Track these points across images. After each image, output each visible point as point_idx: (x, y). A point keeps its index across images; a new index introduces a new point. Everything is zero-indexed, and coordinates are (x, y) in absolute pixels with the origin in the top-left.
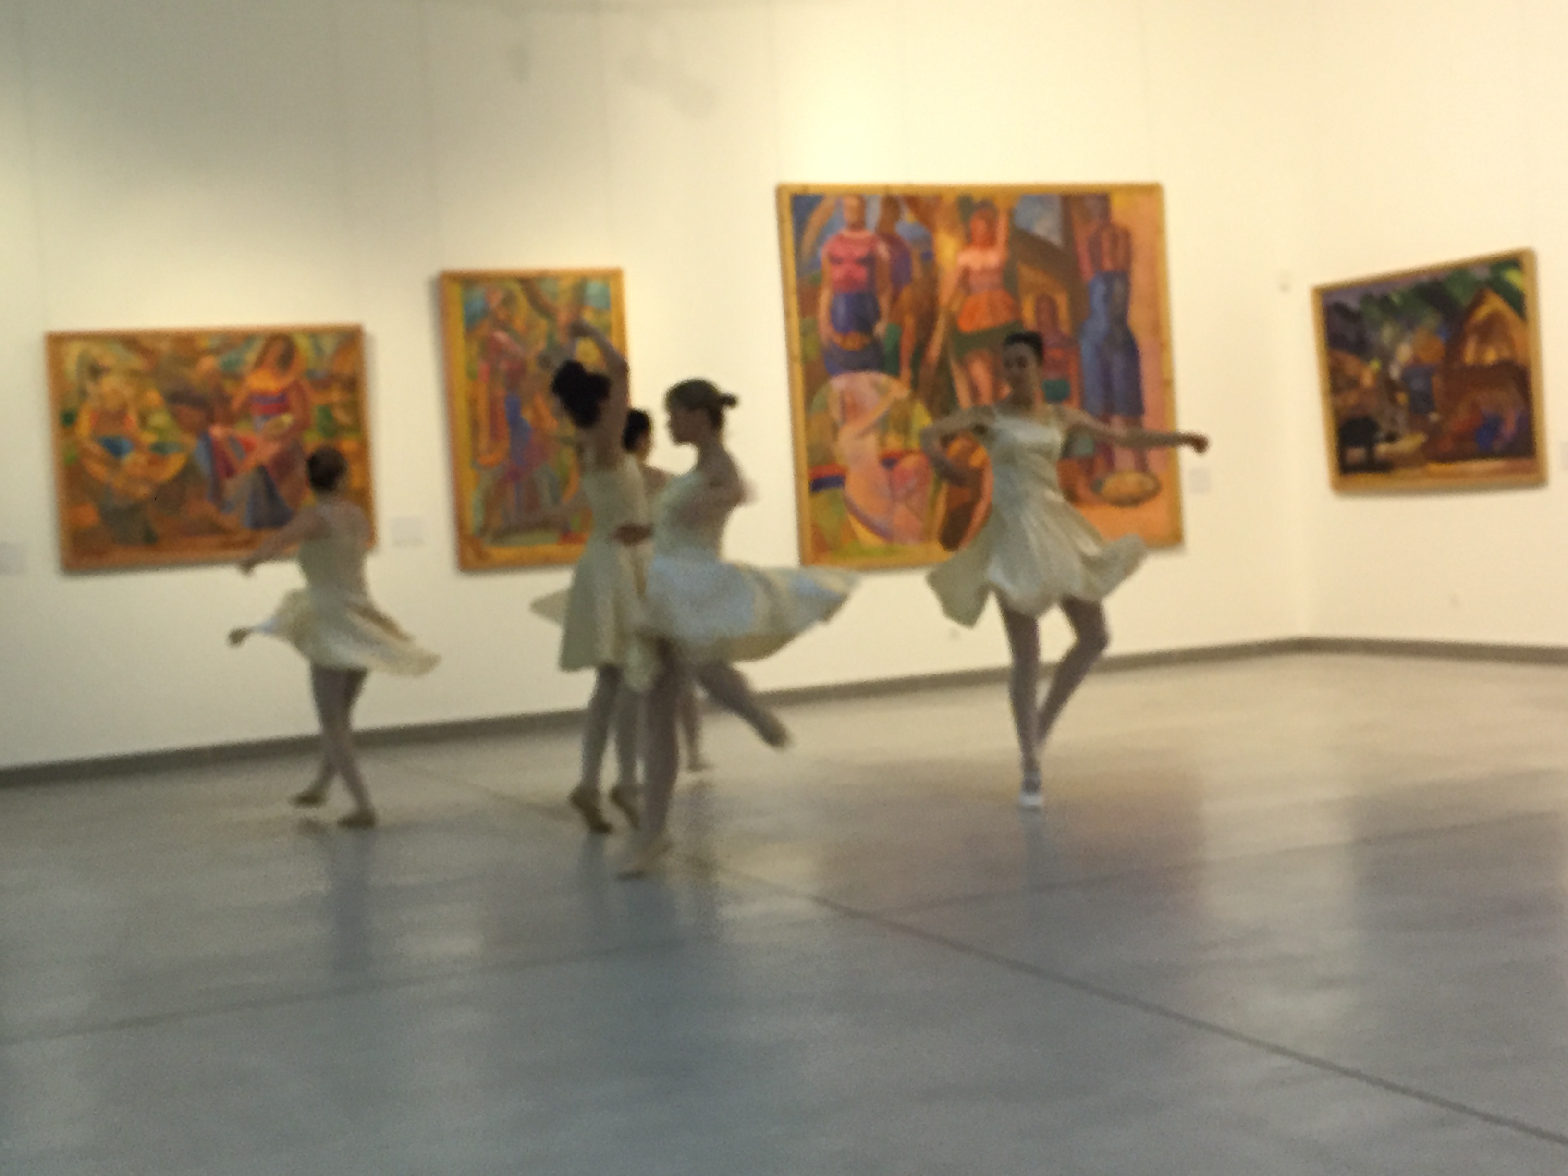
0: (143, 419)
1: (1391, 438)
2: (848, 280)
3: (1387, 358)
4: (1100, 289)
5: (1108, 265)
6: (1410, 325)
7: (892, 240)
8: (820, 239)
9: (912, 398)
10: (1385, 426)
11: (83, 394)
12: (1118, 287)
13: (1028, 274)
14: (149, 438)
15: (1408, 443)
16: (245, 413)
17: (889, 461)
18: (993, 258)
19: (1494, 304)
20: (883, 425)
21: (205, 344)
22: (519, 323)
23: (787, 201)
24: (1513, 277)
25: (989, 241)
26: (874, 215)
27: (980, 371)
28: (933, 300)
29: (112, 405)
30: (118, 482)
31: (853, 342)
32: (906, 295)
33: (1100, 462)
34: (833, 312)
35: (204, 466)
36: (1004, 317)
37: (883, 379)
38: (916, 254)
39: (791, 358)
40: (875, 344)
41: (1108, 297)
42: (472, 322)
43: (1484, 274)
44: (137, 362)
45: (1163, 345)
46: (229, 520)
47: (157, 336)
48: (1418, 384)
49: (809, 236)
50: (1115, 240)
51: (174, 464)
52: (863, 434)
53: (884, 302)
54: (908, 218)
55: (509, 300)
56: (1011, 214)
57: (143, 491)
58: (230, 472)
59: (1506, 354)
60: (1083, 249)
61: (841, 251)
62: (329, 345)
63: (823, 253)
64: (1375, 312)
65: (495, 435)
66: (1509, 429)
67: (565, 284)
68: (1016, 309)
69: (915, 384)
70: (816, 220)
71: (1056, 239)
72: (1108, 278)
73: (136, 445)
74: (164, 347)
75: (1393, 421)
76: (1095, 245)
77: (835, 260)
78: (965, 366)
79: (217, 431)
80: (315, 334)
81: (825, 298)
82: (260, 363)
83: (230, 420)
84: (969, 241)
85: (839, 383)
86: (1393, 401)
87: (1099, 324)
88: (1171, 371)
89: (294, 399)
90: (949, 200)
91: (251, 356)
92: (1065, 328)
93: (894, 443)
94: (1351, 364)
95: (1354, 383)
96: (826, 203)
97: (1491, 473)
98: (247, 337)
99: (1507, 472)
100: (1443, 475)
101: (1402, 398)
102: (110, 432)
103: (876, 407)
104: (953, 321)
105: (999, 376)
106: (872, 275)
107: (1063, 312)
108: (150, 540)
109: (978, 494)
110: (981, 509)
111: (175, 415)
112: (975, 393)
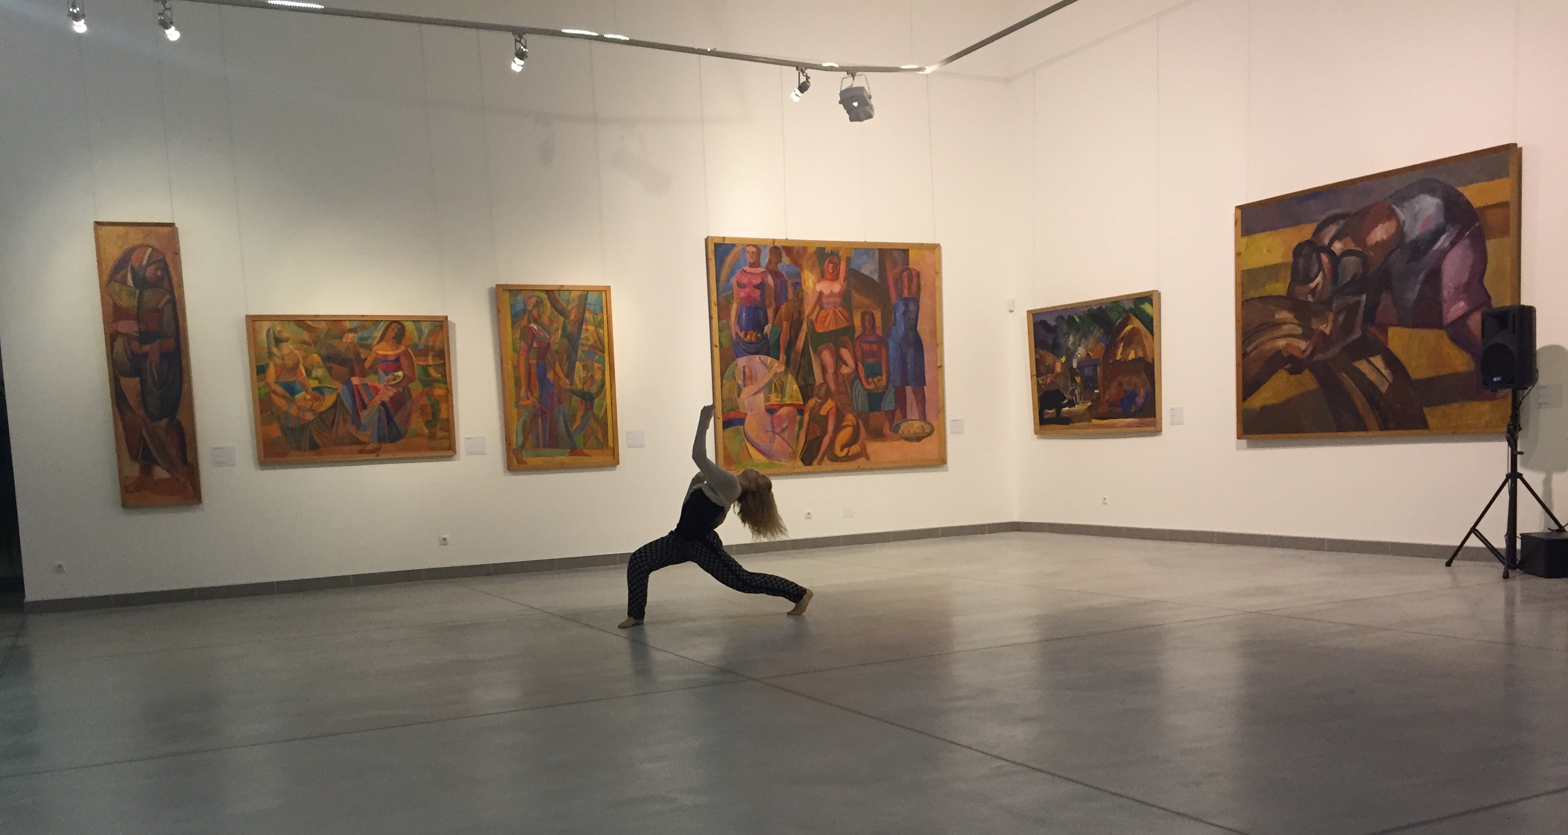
0: (309, 373)
1: (1071, 404)
2: (749, 298)
3: (1070, 355)
4: (902, 308)
5: (906, 294)
6: (1085, 336)
7: (776, 274)
8: (732, 273)
9: (786, 372)
10: (1068, 396)
11: (270, 354)
12: (912, 307)
13: (857, 297)
14: (314, 384)
15: (1080, 407)
16: (373, 369)
17: (771, 410)
18: (837, 287)
19: (1136, 323)
20: (768, 388)
21: (348, 325)
22: (545, 320)
23: (712, 247)
24: (1146, 307)
25: (835, 278)
26: (765, 259)
27: (827, 356)
28: (800, 312)
29: (289, 362)
30: (294, 411)
31: (751, 337)
32: (783, 307)
33: (898, 414)
34: (739, 317)
35: (348, 402)
36: (843, 324)
37: (770, 359)
38: (790, 283)
39: (712, 348)
40: (765, 337)
41: (905, 313)
42: (516, 317)
43: (1129, 305)
44: (306, 336)
45: (938, 344)
46: (363, 436)
47: (317, 318)
48: (1088, 371)
49: (725, 270)
50: (910, 277)
51: (329, 400)
52: (756, 393)
53: (770, 313)
54: (786, 260)
55: (539, 303)
56: (848, 260)
57: (309, 416)
58: (365, 406)
59: (1141, 354)
60: (891, 284)
61: (745, 281)
62: (426, 328)
63: (733, 281)
64: (1065, 328)
65: (529, 388)
66: (1140, 400)
67: (573, 294)
68: (850, 320)
69: (787, 364)
70: (729, 259)
71: (875, 277)
72: (906, 301)
73: (305, 388)
74: (321, 326)
75: (1072, 393)
76: (898, 280)
77: (740, 285)
78: (818, 353)
79: (355, 380)
80: (417, 321)
81: (734, 306)
82: (382, 338)
83: (364, 374)
84: (822, 276)
85: (742, 361)
86: (1073, 381)
87: (900, 330)
88: (942, 360)
89: (404, 362)
90: (811, 250)
91: (378, 334)
92: (879, 332)
93: (774, 399)
94: (1049, 358)
95: (1051, 370)
96: (736, 250)
97: (1129, 426)
98: (374, 321)
99: (1138, 425)
100: (1101, 426)
101: (1078, 379)
102: (287, 378)
103: (764, 377)
104: (812, 324)
105: (839, 360)
106: (762, 295)
107: (878, 322)
108: (314, 447)
109: (824, 432)
110: (826, 440)
111: (329, 370)
112: (824, 370)
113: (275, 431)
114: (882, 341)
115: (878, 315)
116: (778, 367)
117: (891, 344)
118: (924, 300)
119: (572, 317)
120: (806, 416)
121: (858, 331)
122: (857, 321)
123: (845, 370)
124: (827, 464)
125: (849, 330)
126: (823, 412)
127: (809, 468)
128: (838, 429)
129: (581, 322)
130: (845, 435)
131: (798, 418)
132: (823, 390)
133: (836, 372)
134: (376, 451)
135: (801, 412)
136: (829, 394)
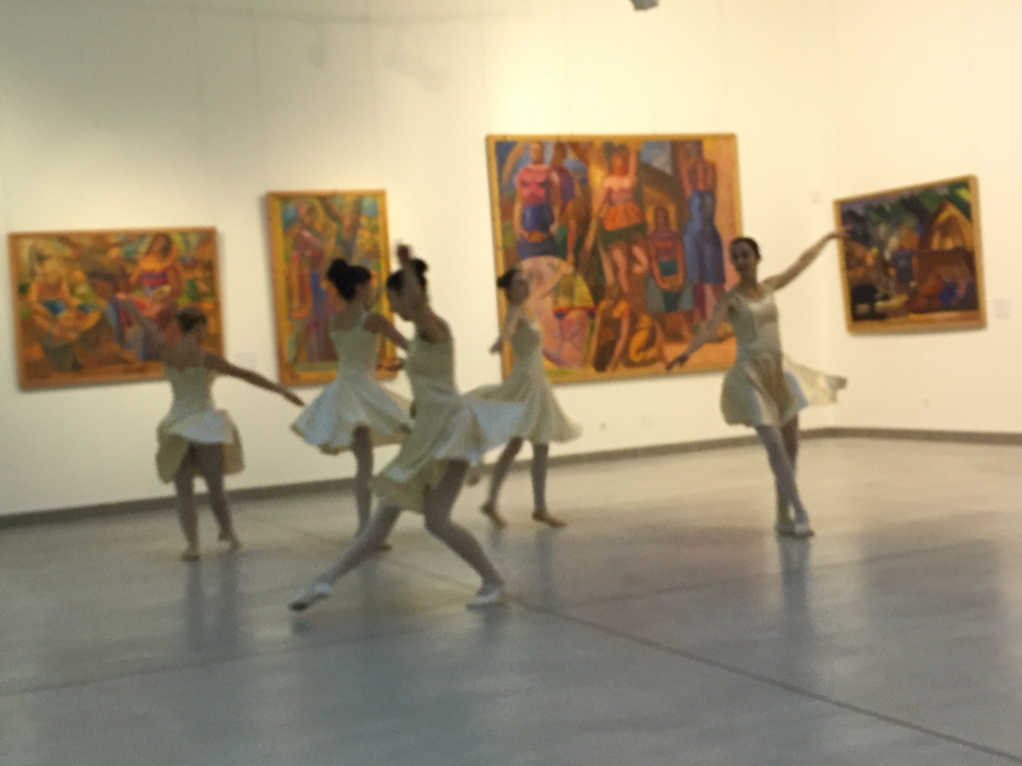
0: (72, 290)
1: (886, 298)
2: (533, 196)
3: (882, 245)
4: (696, 202)
5: (701, 186)
6: (897, 224)
7: (562, 171)
9: (574, 273)
10: (881, 289)
11: (33, 273)
12: (708, 200)
13: (649, 192)
14: (76, 302)
15: (896, 301)
16: (139, 285)
17: (560, 314)
18: (626, 182)
19: (951, 211)
20: (556, 291)
21: (113, 240)
22: (318, 226)
23: (493, 146)
24: (963, 193)
25: (624, 171)
26: (549, 154)
27: (619, 255)
28: (588, 210)
29: (52, 280)
30: (56, 331)
31: (537, 237)
32: (570, 206)
33: (697, 314)
34: (523, 218)
35: (112, 321)
36: (634, 220)
37: (556, 261)
38: (576, 179)
39: (496, 247)
40: (551, 238)
41: (702, 206)
43: (944, 192)
44: (68, 252)
46: (128, 355)
47: (81, 235)
48: (902, 263)
49: (507, 169)
50: (705, 170)
51: (92, 319)
52: (543, 297)
53: (556, 211)
54: (571, 156)
55: (312, 211)
56: (639, 154)
57: (72, 336)
58: (130, 323)
59: (959, 243)
60: (685, 177)
61: (528, 178)
62: (194, 240)
63: (516, 180)
64: (874, 217)
65: (302, 298)
67: (349, 200)
68: (642, 214)
69: (577, 264)
70: (511, 158)
71: (668, 170)
72: (701, 195)
73: (67, 306)
74: (87, 242)
75: (886, 287)
76: (693, 173)
77: (524, 184)
79: (121, 296)
80: (185, 233)
81: (518, 208)
82: (149, 252)
83: (129, 289)
84: (611, 171)
86: (887, 274)
87: (696, 224)
89: (171, 276)
90: (598, 144)
91: (143, 248)
92: (674, 227)
93: (563, 302)
94: (859, 250)
95: (861, 262)
96: (518, 148)
97: (950, 320)
98: (140, 236)
99: (962, 319)
100: (920, 322)
101: (892, 272)
102: (51, 297)
103: (552, 280)
104: (601, 223)
105: (631, 259)
106: (548, 194)
107: (673, 217)
108: (77, 368)
109: (618, 335)
110: (620, 345)
111: (94, 287)
112: (616, 269)
113: (37, 353)
114: (677, 238)
115: (672, 210)
116: (566, 268)
117: (688, 240)
118: (722, 193)
119: (347, 222)
120: (598, 320)
121: (651, 228)
122: (650, 217)
123: (638, 269)
124: (622, 370)
125: (641, 227)
126: (616, 314)
127: (602, 375)
128: (633, 331)
129: (355, 227)
130: (640, 338)
131: (589, 321)
132: (615, 292)
133: (629, 272)
134: (141, 370)
135: (591, 314)
136: (621, 296)
